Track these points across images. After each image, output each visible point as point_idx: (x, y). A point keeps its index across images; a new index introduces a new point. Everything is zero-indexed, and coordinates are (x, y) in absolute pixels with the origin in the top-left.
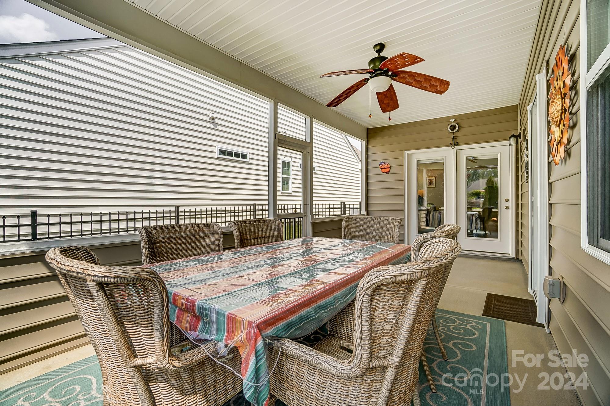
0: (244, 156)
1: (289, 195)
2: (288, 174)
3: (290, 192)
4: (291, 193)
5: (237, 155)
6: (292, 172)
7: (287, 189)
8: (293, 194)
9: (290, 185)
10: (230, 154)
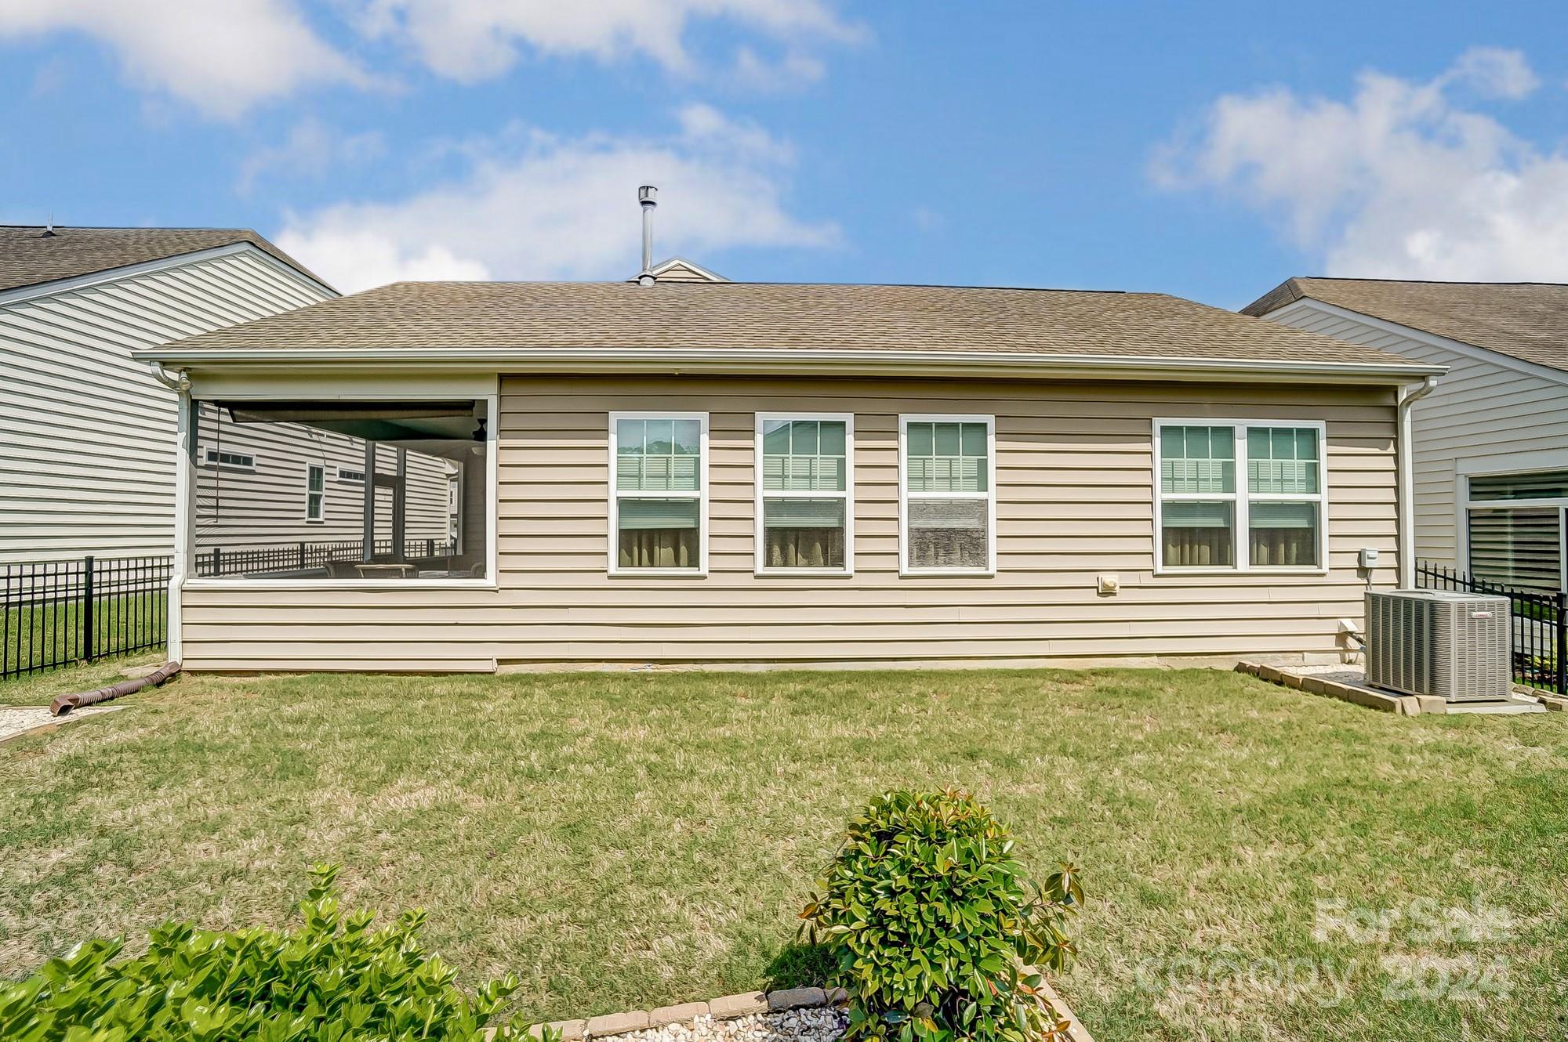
0: (248, 461)
1: (320, 524)
2: (319, 488)
3: (321, 519)
4: (322, 522)
5: (236, 459)
6: (325, 485)
7: (317, 516)
8: (327, 523)
9: (322, 507)
10: (225, 458)
